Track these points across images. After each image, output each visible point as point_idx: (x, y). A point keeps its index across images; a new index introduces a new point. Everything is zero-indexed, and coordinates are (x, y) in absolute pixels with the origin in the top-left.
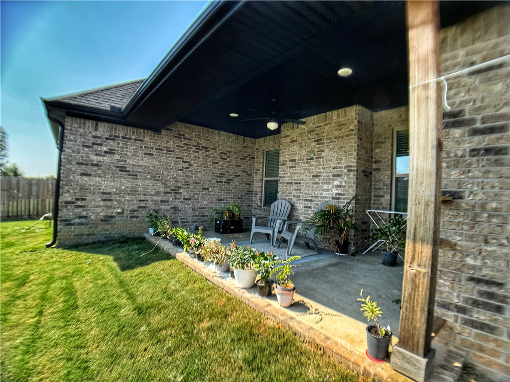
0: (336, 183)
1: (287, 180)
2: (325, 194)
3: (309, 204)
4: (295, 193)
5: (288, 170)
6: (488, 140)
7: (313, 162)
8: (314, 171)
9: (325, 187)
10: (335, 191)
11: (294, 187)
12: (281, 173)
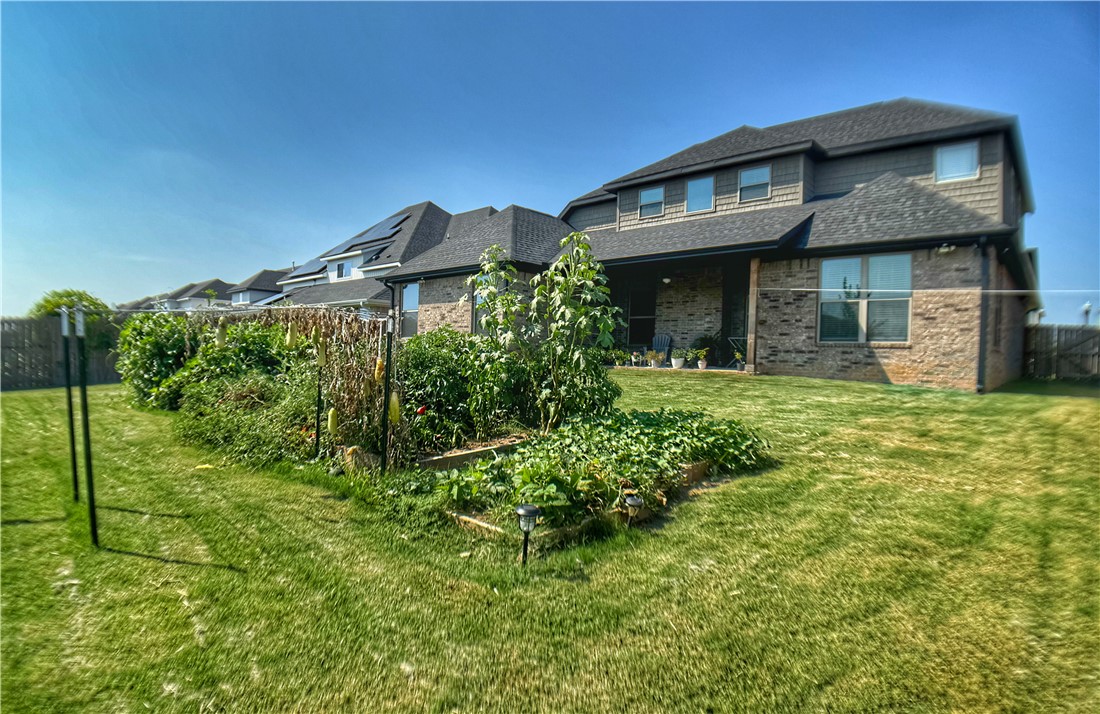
0: (707, 319)
1: (663, 318)
2: (698, 328)
3: (686, 336)
4: (673, 328)
5: (665, 310)
6: (773, 304)
7: (688, 304)
8: (689, 311)
9: (699, 323)
10: (706, 325)
11: (672, 323)
12: (658, 313)
